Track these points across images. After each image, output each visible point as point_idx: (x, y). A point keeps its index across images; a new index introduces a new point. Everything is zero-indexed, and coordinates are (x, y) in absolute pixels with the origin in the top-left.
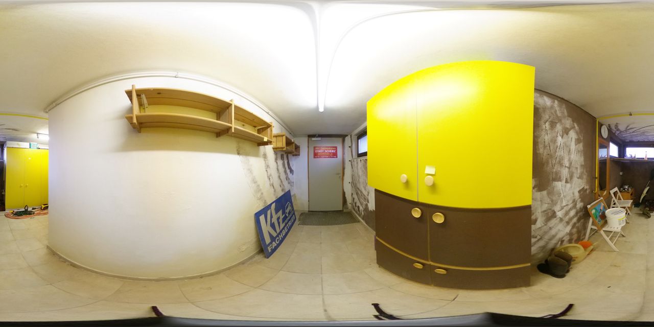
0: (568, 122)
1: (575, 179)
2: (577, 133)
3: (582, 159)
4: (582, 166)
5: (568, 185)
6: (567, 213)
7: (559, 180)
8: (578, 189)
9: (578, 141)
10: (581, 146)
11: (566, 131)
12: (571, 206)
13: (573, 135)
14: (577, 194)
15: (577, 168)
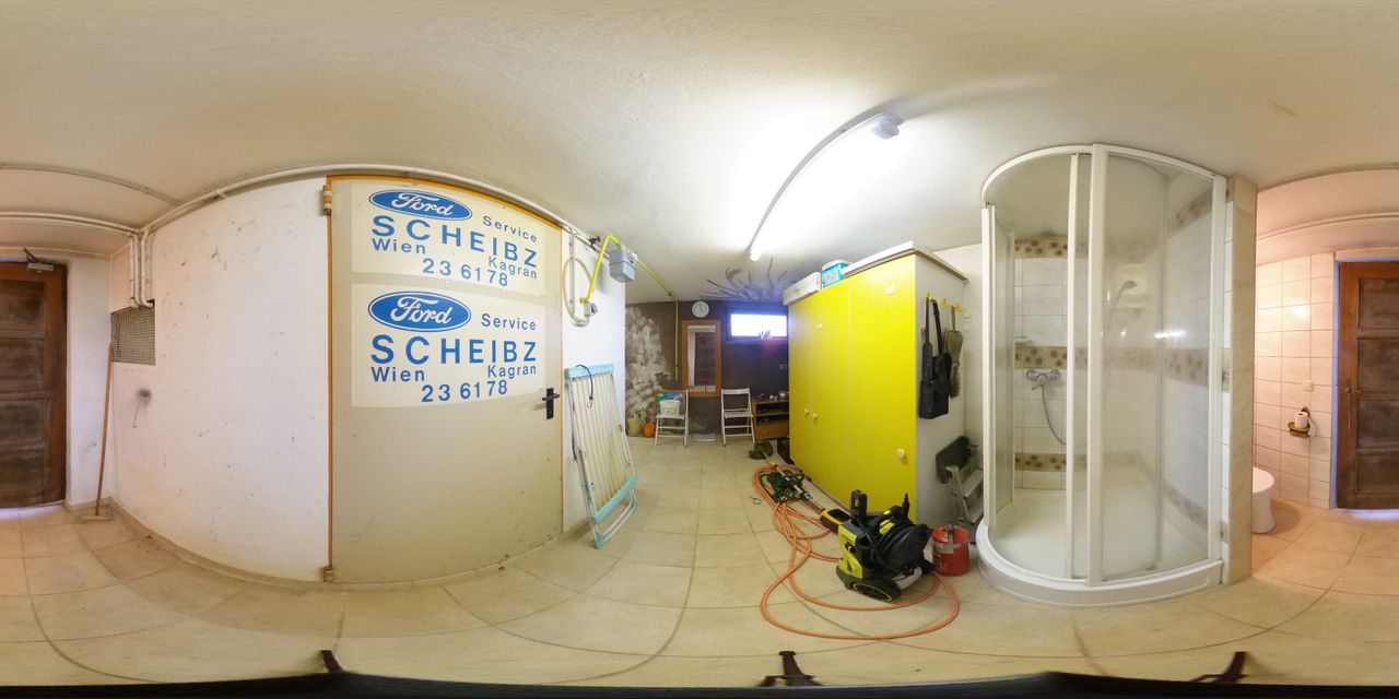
0: (642, 321)
1: (651, 364)
2: (652, 326)
3: (659, 347)
4: (658, 353)
5: (644, 368)
6: (643, 389)
7: (636, 362)
8: (654, 373)
9: (653, 333)
10: (657, 336)
11: (640, 329)
12: (646, 384)
13: (647, 329)
14: (653, 378)
15: (652, 355)
